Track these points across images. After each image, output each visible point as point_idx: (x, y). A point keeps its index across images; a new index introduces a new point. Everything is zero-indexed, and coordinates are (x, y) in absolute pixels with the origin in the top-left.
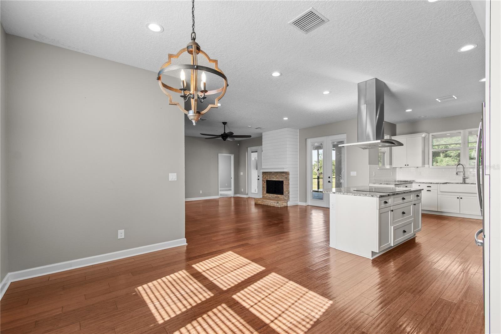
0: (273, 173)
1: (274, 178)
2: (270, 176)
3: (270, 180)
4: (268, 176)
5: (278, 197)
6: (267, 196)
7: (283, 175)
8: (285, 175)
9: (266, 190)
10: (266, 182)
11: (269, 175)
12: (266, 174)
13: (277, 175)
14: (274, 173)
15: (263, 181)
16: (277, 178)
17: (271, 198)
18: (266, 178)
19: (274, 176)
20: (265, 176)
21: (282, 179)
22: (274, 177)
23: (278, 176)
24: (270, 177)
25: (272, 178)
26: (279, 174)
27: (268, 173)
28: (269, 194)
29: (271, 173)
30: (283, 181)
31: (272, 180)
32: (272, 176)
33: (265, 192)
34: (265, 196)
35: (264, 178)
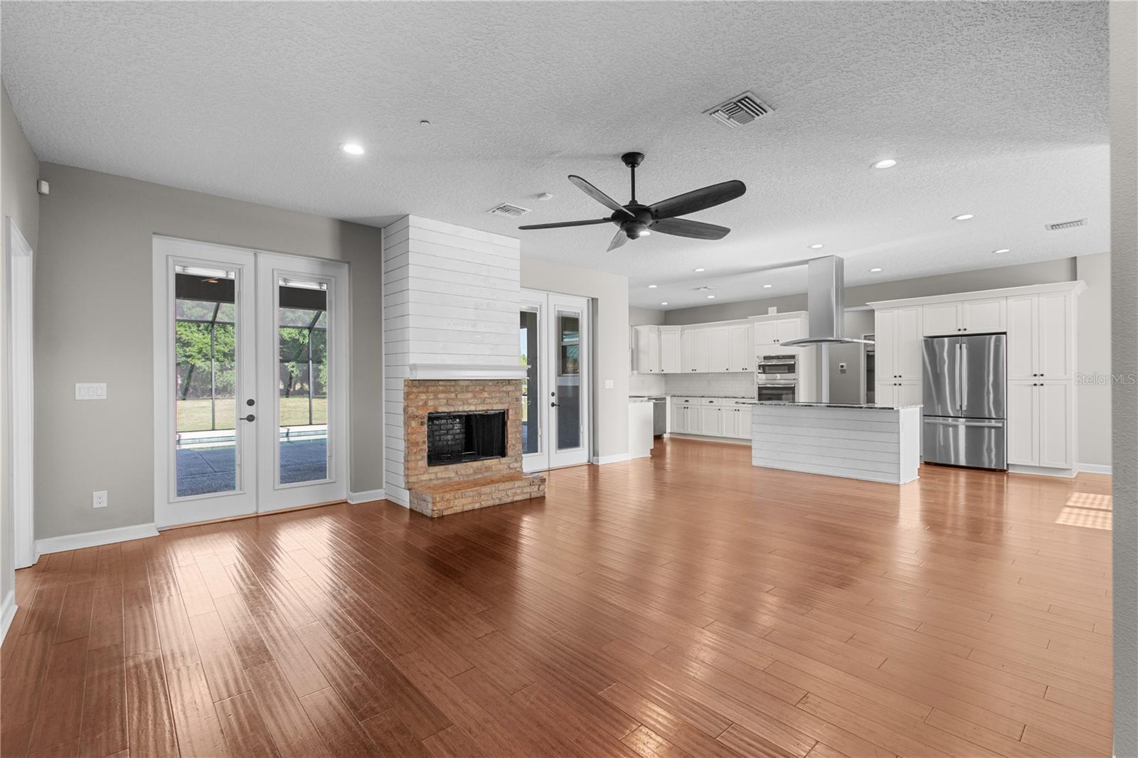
0: (462, 383)
1: (470, 404)
2: (453, 396)
3: (451, 409)
4: (440, 396)
5: (488, 469)
6: (433, 476)
7: (505, 392)
8: (513, 391)
9: (426, 455)
10: (426, 420)
11: (443, 392)
12: (431, 389)
13: (483, 390)
14: (467, 383)
15: (409, 417)
16: (483, 402)
17: (457, 479)
18: (431, 403)
19: (470, 395)
20: (423, 397)
21: (504, 403)
22: (467, 400)
23: (486, 395)
24: (448, 399)
25: (460, 403)
26: (491, 386)
27: (440, 383)
28: (442, 468)
29: (453, 383)
30: (508, 410)
31: (461, 409)
32: (459, 396)
33: (424, 463)
34: (425, 477)
35: (417, 407)
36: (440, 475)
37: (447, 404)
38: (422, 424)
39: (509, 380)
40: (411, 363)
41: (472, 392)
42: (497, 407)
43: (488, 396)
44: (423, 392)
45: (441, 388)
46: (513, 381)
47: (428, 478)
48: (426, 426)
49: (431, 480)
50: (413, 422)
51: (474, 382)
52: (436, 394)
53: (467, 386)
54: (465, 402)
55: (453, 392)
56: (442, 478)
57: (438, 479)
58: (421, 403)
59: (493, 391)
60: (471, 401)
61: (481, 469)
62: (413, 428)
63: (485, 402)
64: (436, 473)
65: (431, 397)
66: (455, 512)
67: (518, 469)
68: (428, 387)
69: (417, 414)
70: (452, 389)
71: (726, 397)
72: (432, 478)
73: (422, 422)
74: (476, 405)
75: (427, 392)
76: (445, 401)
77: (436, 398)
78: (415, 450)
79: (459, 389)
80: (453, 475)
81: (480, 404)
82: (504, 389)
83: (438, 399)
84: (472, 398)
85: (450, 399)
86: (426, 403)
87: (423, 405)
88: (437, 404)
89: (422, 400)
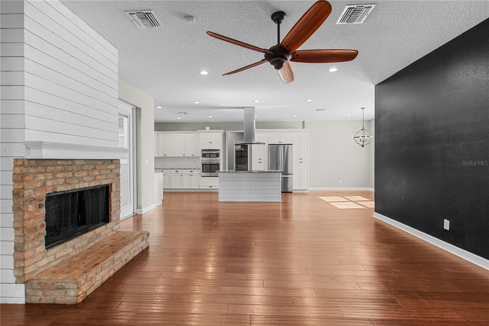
0: (78, 163)
1: (84, 182)
2: (70, 174)
4: (59, 175)
5: (98, 235)
9: (43, 238)
10: (44, 202)
11: (61, 172)
12: (49, 169)
13: (95, 169)
14: (82, 162)
17: (74, 254)
18: (49, 183)
19: (85, 173)
20: (41, 177)
21: (109, 178)
22: (82, 178)
23: (97, 172)
24: (66, 178)
25: (76, 181)
26: (100, 164)
27: (59, 162)
28: (61, 247)
29: (70, 163)
30: (111, 184)
31: (77, 187)
32: (76, 175)
33: (42, 248)
34: (45, 262)
35: (35, 190)
36: (58, 255)
37: (66, 183)
38: (40, 206)
39: (112, 160)
40: (27, 140)
41: (86, 170)
42: (105, 182)
43: (98, 173)
44: (41, 173)
45: (59, 167)
46: (115, 161)
47: (47, 262)
48: (44, 209)
49: (50, 263)
50: (30, 206)
51: (87, 161)
52: (54, 174)
53: (82, 165)
54: (81, 180)
55: (70, 171)
56: (61, 257)
57: (56, 259)
58: (39, 185)
59: (102, 169)
60: (85, 179)
61: (93, 238)
62: (30, 212)
63: (96, 179)
64: (55, 255)
65: (50, 177)
66: (97, 287)
67: (118, 230)
68: (47, 166)
69: (34, 196)
70: (70, 168)
71: (185, 169)
72: (51, 260)
73: (40, 205)
74: (89, 182)
75: (46, 172)
76: (63, 180)
77: (55, 178)
78: (33, 237)
79: (75, 168)
80: (70, 250)
81: (92, 181)
82: (109, 167)
83: (57, 178)
84: (86, 176)
85: (68, 178)
86: (44, 184)
87: (41, 186)
88: (55, 183)
89: (40, 180)
